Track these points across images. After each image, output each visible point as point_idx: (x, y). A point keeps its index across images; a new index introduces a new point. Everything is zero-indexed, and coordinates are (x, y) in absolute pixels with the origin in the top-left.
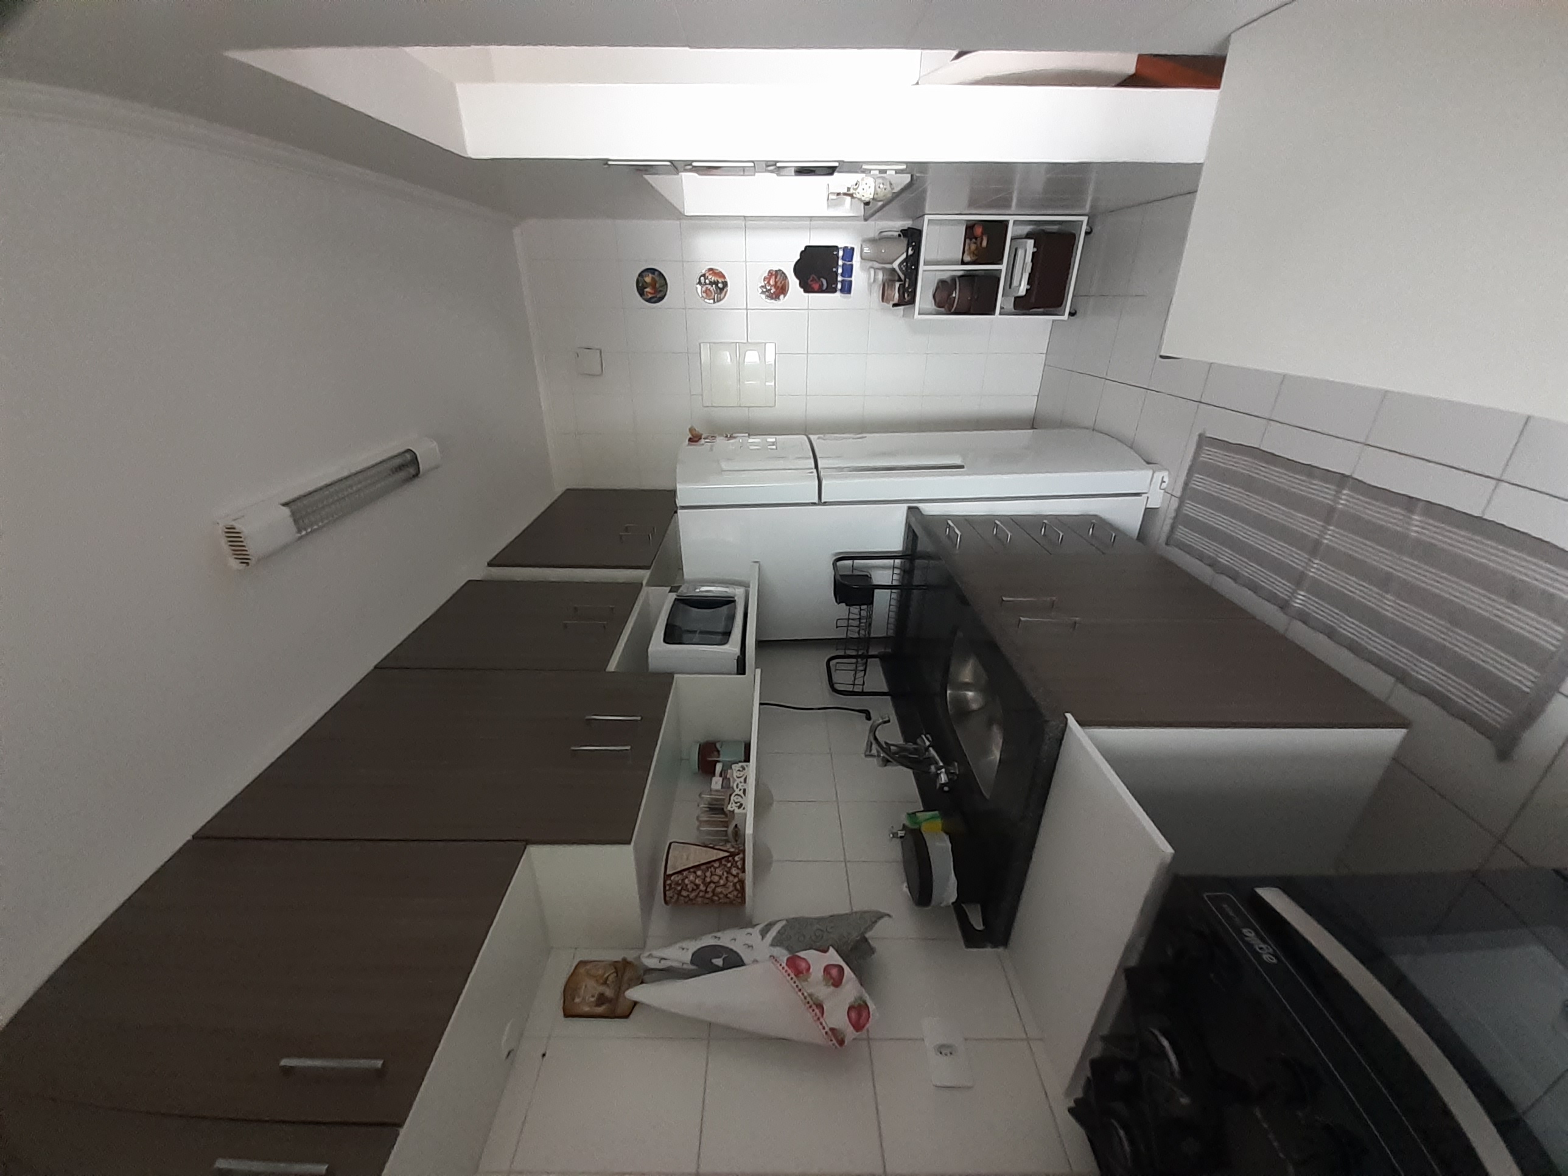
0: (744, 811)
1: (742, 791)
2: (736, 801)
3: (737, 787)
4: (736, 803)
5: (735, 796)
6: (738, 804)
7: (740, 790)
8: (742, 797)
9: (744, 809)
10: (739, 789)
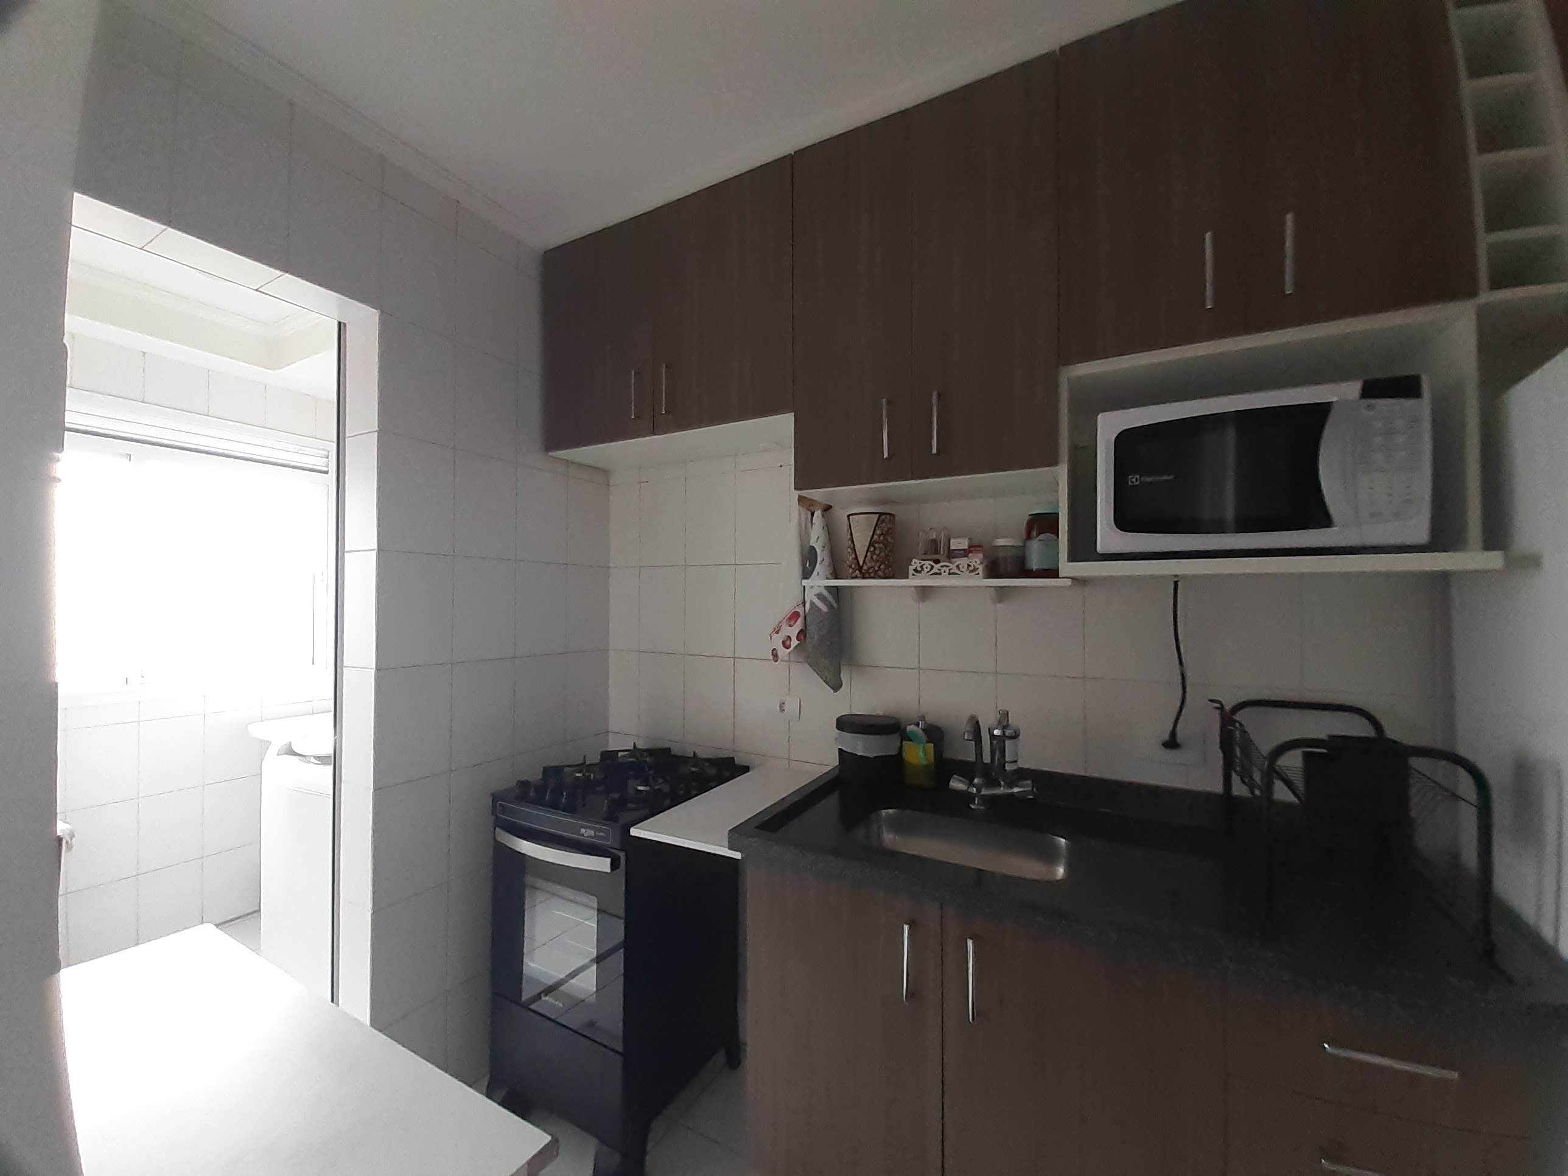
0: (910, 575)
1: (938, 572)
2: (924, 567)
3: (942, 566)
4: (922, 567)
5: (930, 565)
6: (919, 569)
7: (940, 570)
8: (928, 572)
9: (913, 575)
10: (940, 568)
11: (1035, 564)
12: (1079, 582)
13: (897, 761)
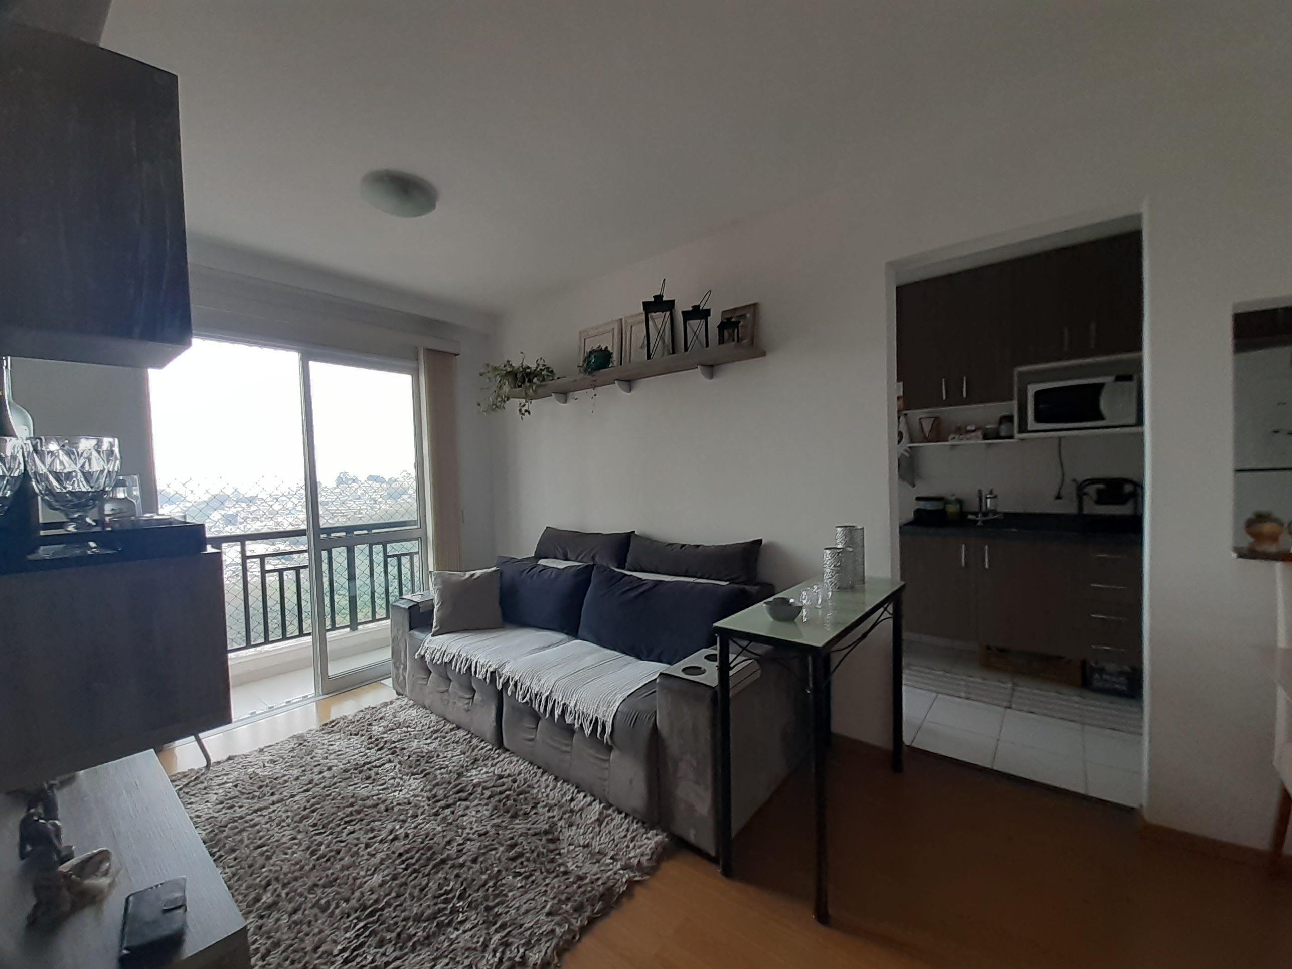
0: (948, 441)
1: (961, 439)
3: (963, 437)
5: (958, 436)
6: (953, 438)
8: (957, 439)
11: (1003, 434)
12: (1022, 440)
13: (943, 512)
